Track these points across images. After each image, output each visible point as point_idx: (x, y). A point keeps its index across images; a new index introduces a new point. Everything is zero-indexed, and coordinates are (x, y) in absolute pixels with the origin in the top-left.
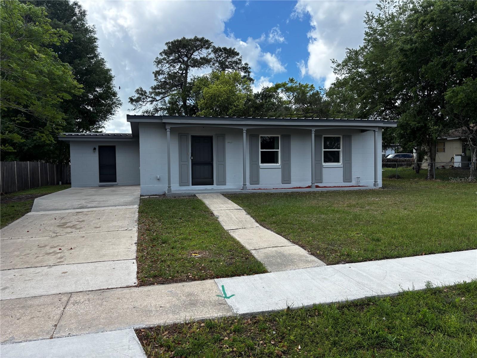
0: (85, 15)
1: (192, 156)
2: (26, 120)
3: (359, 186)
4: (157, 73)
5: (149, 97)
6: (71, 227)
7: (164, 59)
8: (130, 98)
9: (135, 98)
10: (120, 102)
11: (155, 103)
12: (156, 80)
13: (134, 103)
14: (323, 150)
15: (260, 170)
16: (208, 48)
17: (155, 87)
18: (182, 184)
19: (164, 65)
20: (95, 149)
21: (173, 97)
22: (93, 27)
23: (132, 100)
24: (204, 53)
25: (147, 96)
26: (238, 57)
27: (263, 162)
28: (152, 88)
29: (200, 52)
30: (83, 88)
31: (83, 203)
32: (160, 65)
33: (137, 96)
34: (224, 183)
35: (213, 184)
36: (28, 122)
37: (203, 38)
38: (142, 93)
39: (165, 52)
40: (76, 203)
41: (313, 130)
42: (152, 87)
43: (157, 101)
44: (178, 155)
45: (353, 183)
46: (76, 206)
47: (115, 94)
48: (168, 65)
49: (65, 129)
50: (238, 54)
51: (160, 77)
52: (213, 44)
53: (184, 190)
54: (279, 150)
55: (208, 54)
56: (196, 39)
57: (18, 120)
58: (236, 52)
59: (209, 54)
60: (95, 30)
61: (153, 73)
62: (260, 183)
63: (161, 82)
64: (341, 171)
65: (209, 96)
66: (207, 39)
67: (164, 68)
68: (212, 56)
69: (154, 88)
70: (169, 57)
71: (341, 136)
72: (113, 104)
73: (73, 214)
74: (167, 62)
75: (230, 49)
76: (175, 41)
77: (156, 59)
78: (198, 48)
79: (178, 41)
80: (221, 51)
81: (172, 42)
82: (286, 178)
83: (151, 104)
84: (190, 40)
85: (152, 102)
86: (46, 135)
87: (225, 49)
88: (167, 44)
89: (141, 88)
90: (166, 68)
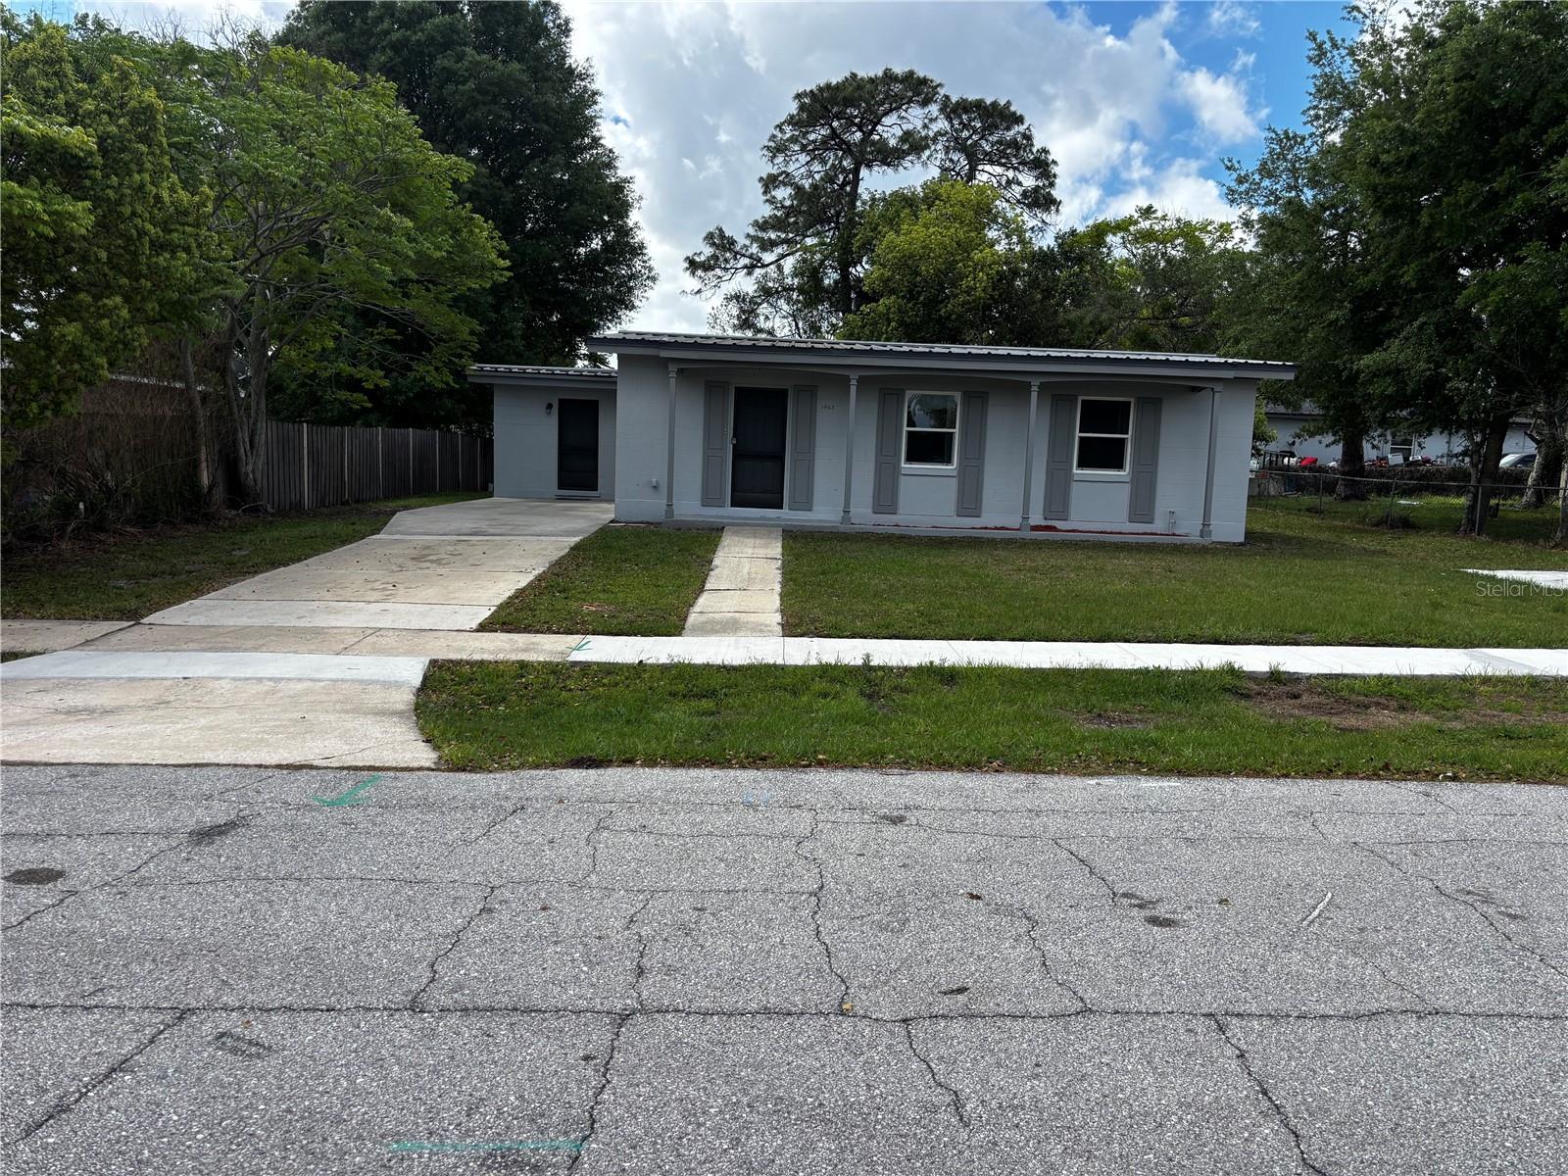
0: (569, 31)
1: (735, 436)
2: (396, 334)
3: (1174, 535)
4: (770, 183)
5: (743, 255)
6: (432, 562)
7: (793, 140)
8: (688, 258)
9: (703, 258)
10: (652, 274)
11: (758, 272)
12: (771, 201)
13: (699, 272)
14: (1078, 434)
15: (902, 478)
16: (925, 103)
17: (766, 222)
18: (707, 501)
19: (793, 158)
20: (550, 406)
21: (808, 255)
22: (586, 65)
23: (693, 265)
24: (915, 117)
25: (737, 253)
26: (1022, 128)
27: (910, 459)
28: (756, 224)
29: (903, 114)
30: (508, 269)
31: (483, 525)
32: (780, 159)
33: (708, 251)
34: (808, 506)
35: (781, 507)
36: (399, 337)
37: (911, 73)
38: (722, 243)
39: (792, 121)
40: (468, 526)
41: (1036, 382)
42: (756, 222)
43: (764, 266)
44: (701, 433)
45: (1159, 525)
46: (466, 531)
47: (638, 250)
48: (804, 158)
49: (479, 357)
50: (1020, 120)
51: (783, 193)
52: (942, 91)
53: (712, 517)
54: (956, 431)
55: (926, 121)
56: (889, 77)
57: (378, 334)
58: (1014, 113)
59: (931, 120)
60: (591, 71)
61: (761, 179)
62: (900, 511)
63: (783, 207)
64: (1125, 491)
65: (894, 257)
66: (922, 75)
67: (791, 168)
68: (942, 124)
69: (763, 226)
70: (805, 135)
71: (1132, 400)
72: (633, 277)
73: (450, 543)
74: (803, 148)
75: (995, 104)
76: (821, 89)
77: (770, 140)
78: (896, 103)
79: (828, 86)
80: (966, 110)
81: (811, 91)
82: (969, 500)
83: (749, 274)
84: (872, 81)
85: (750, 269)
86: (437, 369)
87: (979, 105)
88: (798, 96)
89: (721, 230)
90: (798, 165)
